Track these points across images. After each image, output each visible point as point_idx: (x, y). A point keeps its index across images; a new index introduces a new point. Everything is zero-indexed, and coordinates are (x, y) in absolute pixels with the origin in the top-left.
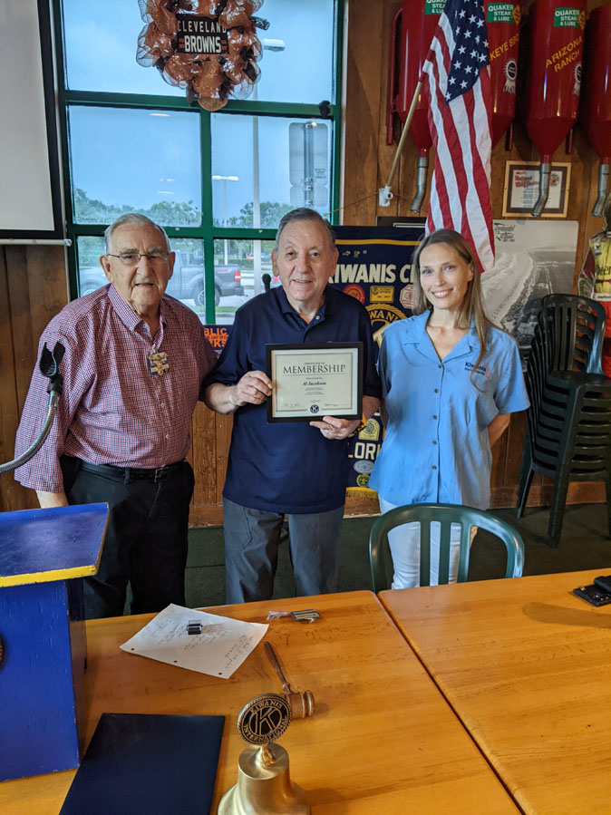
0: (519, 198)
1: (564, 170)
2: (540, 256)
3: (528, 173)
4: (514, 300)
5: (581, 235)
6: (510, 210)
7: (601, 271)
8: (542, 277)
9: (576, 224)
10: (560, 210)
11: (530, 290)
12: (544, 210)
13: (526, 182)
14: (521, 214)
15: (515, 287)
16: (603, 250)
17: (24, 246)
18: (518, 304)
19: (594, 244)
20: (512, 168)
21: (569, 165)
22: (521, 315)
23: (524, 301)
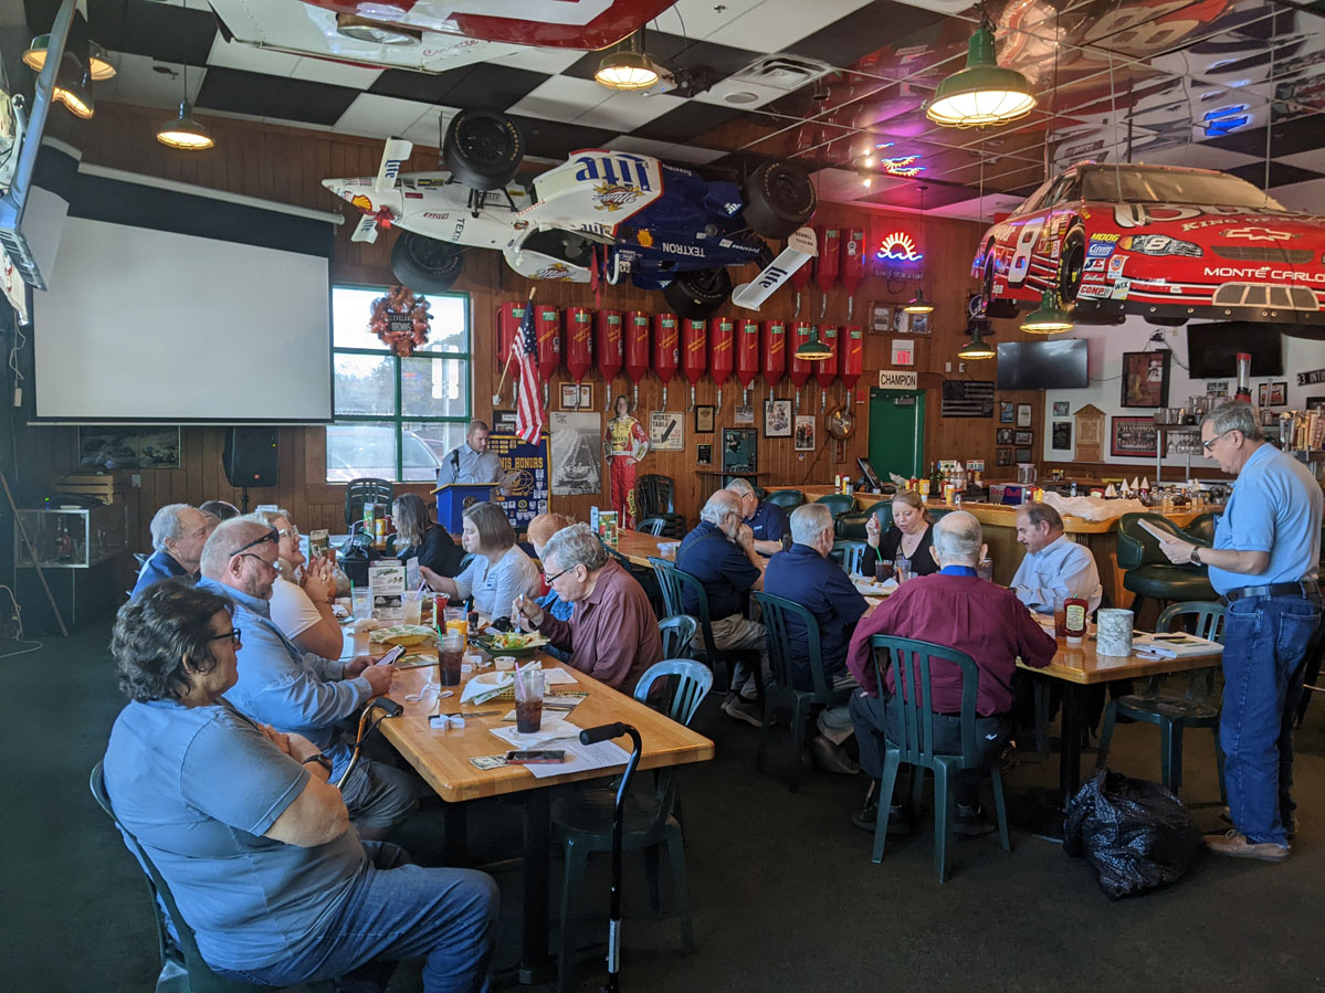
0: (568, 401)
1: (590, 386)
2: (581, 431)
3: (571, 388)
4: (569, 455)
5: (602, 420)
6: (563, 407)
7: (615, 439)
8: (583, 442)
9: (599, 414)
10: (590, 407)
11: (577, 450)
12: (579, 407)
13: (571, 393)
14: (570, 409)
15: (570, 447)
16: (615, 428)
17: (304, 427)
18: (571, 457)
19: (610, 425)
20: (563, 386)
21: (592, 384)
22: (574, 463)
23: (575, 455)
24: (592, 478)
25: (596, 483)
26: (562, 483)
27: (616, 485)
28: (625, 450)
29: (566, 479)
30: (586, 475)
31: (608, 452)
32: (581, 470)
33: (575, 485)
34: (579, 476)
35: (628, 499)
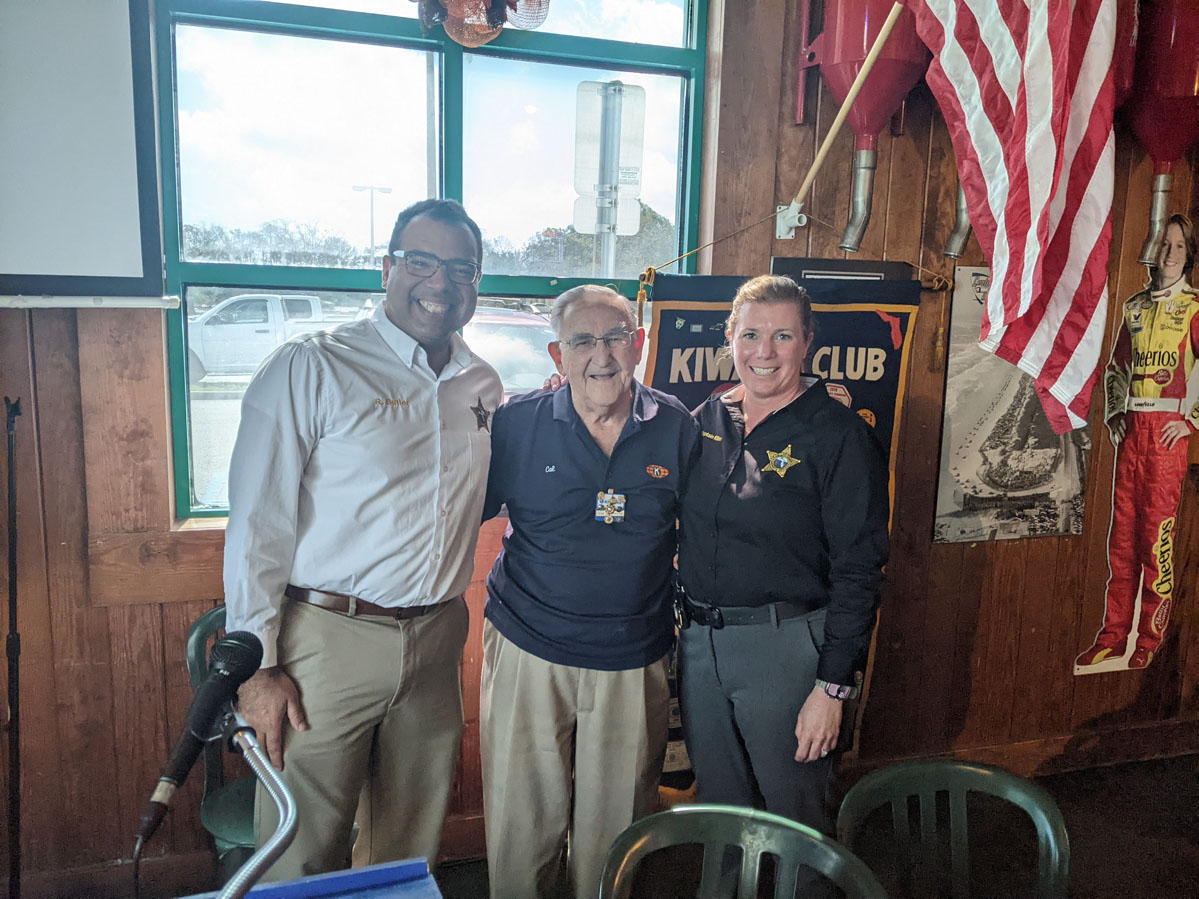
7: (1141, 359)
11: (1029, 393)
15: (1006, 386)
16: (1144, 323)
18: (1009, 417)
19: (1130, 312)
22: (1014, 436)
23: (1020, 412)
24: (1063, 486)
25: (1072, 502)
26: (972, 505)
27: (1128, 507)
28: (1164, 394)
29: (986, 491)
30: (1046, 477)
31: (1115, 399)
32: (1034, 459)
33: (1011, 509)
34: (1027, 479)
35: (1156, 549)
